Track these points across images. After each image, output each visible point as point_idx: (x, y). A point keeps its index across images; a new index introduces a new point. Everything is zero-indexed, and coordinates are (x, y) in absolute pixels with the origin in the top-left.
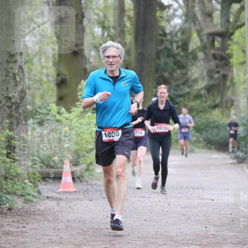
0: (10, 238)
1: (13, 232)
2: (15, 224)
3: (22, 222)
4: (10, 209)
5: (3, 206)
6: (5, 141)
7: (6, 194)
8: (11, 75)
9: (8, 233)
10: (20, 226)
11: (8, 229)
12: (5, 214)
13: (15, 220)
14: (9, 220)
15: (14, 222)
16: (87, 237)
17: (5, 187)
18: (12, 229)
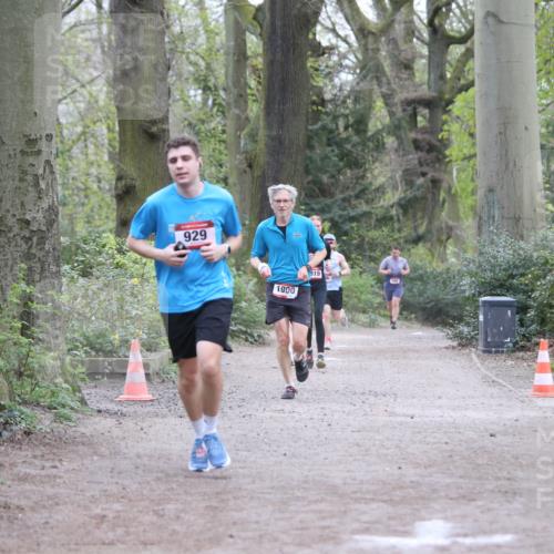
0: (27, 487)
1: (34, 476)
2: (37, 462)
3: (51, 456)
4: (28, 433)
5: (14, 428)
6: (18, 304)
7: (20, 404)
8: (29, 178)
9: (24, 479)
10: (48, 464)
11: (23, 470)
12: (19, 442)
13: (38, 453)
14: (26, 453)
15: (35, 457)
16: (174, 486)
17: (18, 392)
18: (33, 472)
